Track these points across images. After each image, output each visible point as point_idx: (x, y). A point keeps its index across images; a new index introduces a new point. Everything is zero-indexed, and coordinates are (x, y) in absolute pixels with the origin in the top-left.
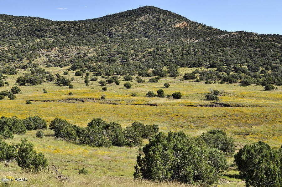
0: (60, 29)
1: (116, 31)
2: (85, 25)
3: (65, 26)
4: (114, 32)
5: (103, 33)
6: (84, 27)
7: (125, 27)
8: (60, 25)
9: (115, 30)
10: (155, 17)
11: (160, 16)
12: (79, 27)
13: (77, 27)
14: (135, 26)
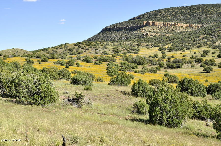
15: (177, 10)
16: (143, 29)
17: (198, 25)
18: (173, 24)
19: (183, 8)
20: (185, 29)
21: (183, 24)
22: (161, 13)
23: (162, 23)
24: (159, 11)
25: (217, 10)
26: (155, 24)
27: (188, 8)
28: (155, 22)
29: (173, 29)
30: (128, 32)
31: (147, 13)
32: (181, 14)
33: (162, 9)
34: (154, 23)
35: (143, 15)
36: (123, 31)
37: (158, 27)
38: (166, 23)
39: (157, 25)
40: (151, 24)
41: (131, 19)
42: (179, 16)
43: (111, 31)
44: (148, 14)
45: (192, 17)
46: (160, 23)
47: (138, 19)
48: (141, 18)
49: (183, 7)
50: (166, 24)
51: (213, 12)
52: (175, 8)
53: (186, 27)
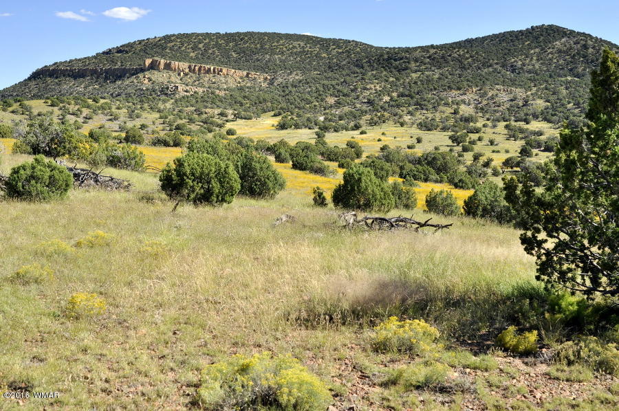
0: (429, 57)
1: (524, 65)
2: (468, 52)
3: (436, 53)
4: (520, 66)
5: (503, 66)
6: (467, 56)
7: (535, 58)
8: (428, 52)
9: (520, 63)
10: (578, 43)
11: (586, 41)
12: (459, 55)
13: (456, 55)
14: (550, 56)
15: (207, 41)
16: (144, 77)
17: (266, 75)
18: (212, 70)
19: (218, 35)
20: (239, 83)
21: (233, 70)
22: (172, 44)
23: (187, 65)
24: (167, 38)
25: (291, 46)
26: (172, 66)
27: (230, 37)
28: (173, 62)
29: (214, 80)
30: (101, 80)
31: (140, 42)
32: (219, 49)
33: (174, 35)
34: (170, 63)
35: (130, 45)
36: (88, 78)
37: (179, 74)
38: (195, 66)
39: (175, 69)
40: (162, 66)
41: (104, 53)
42: (213, 53)
43: (57, 78)
44: (143, 43)
45: (242, 57)
46: (184, 65)
47: (120, 54)
48: (127, 52)
49: (218, 33)
50: (197, 68)
51: (284, 49)
52: (202, 35)
53: (241, 78)
